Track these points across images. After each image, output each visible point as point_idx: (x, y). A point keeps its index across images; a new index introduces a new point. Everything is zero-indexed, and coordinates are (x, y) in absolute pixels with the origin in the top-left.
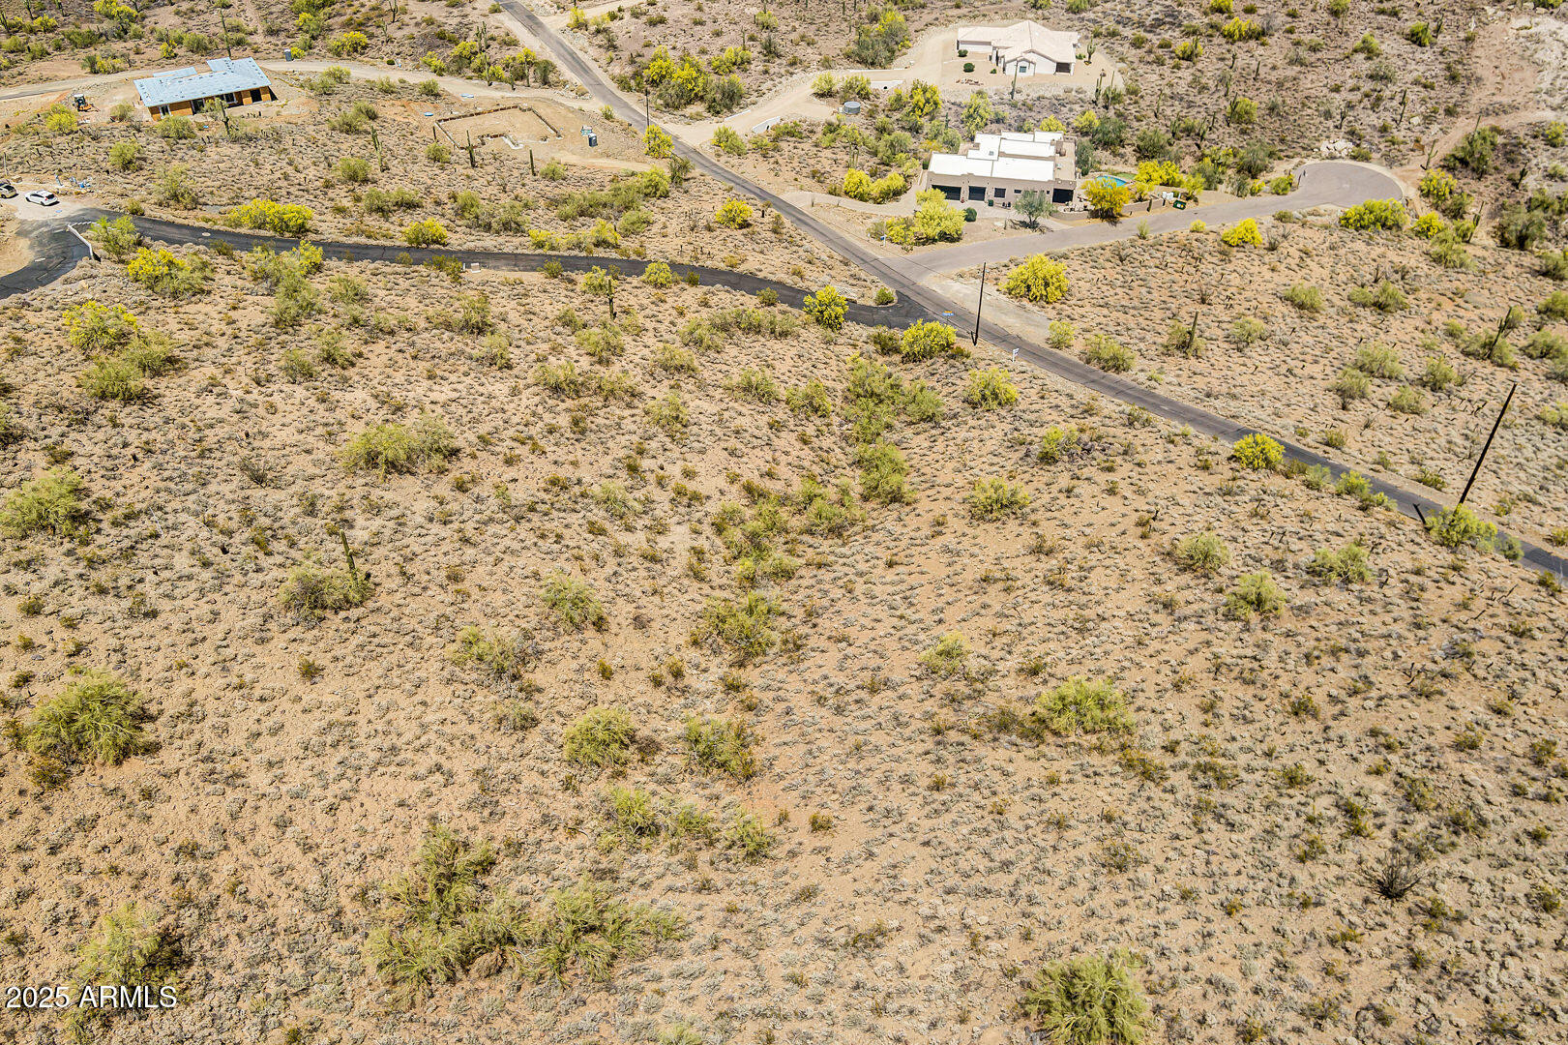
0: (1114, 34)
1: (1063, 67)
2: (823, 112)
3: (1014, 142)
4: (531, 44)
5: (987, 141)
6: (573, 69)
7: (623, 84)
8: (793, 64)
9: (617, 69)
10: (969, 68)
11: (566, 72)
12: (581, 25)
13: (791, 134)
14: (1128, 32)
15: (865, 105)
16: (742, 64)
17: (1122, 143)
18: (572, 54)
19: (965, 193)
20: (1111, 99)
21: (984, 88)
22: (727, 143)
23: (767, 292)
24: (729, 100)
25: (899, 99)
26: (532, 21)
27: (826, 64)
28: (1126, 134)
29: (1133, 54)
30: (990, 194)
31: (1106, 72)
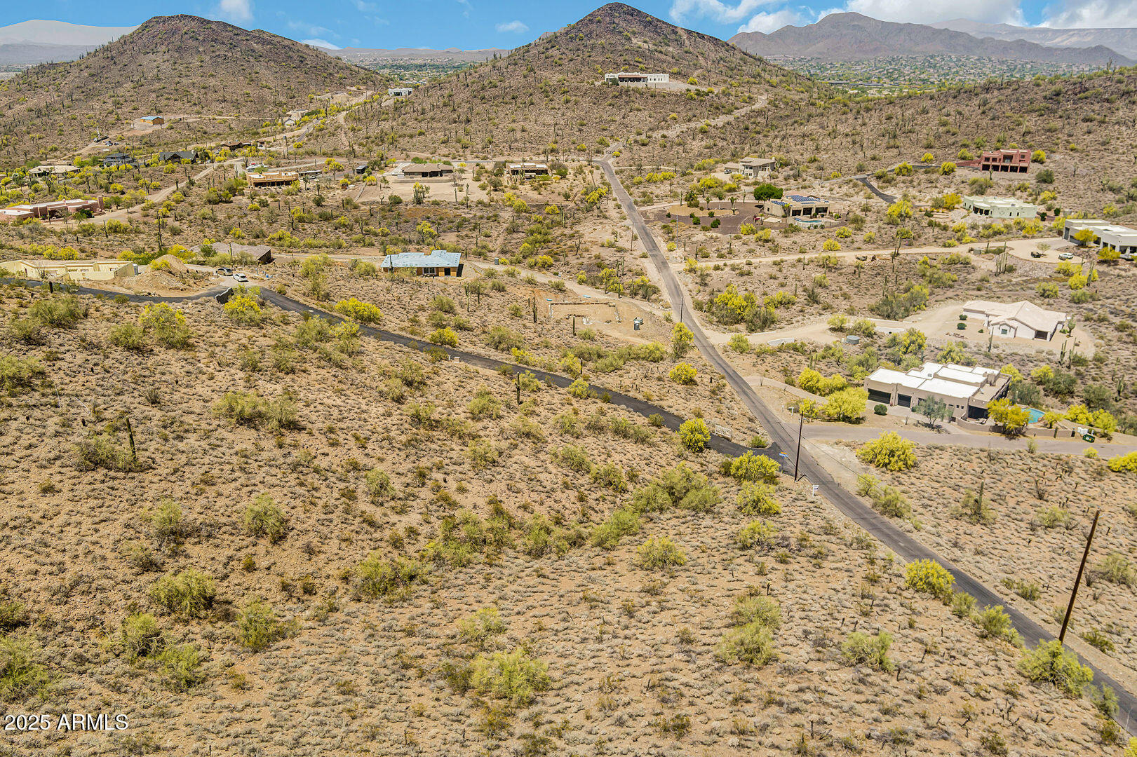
0: (1102, 320)
1: (1041, 335)
2: (831, 339)
3: (953, 370)
4: (653, 275)
5: (930, 367)
6: (671, 294)
7: (699, 307)
8: (824, 309)
9: (700, 298)
10: (961, 327)
11: (666, 296)
12: (692, 270)
13: (795, 349)
14: (1117, 320)
15: (868, 340)
16: (786, 304)
17: (1071, 393)
18: (677, 287)
20: (1078, 361)
21: (967, 341)
22: (740, 348)
23: (655, 416)
24: (766, 323)
25: (894, 339)
26: (663, 265)
27: (851, 312)
28: (1079, 388)
29: (1112, 334)
30: (914, 403)
31: (1086, 343)
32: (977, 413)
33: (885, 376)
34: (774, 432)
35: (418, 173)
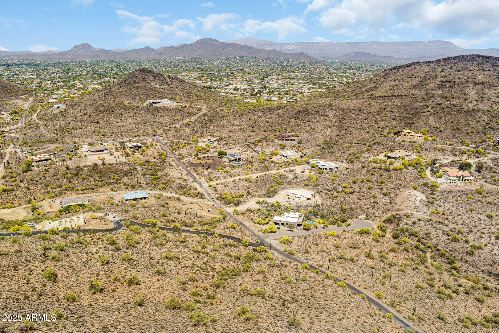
0: (321, 192)
1: (308, 199)
2: (257, 206)
3: (292, 214)
4: (200, 190)
5: (286, 214)
6: (208, 195)
7: (218, 199)
8: (253, 196)
9: (216, 196)
10: (289, 199)
11: (206, 196)
12: (210, 186)
13: (250, 211)
14: (325, 192)
15: (266, 205)
16: (242, 196)
17: (317, 215)
18: (208, 192)
19: (280, 224)
20: (318, 205)
21: (291, 203)
22: (236, 212)
23: (235, 240)
24: (238, 203)
25: (273, 204)
26: (200, 185)
27: (260, 196)
28: (319, 213)
29: (324, 196)
30: (285, 224)
31: (318, 200)
32: (299, 225)
33: (277, 218)
34: (259, 239)
35: (96, 151)
